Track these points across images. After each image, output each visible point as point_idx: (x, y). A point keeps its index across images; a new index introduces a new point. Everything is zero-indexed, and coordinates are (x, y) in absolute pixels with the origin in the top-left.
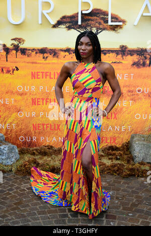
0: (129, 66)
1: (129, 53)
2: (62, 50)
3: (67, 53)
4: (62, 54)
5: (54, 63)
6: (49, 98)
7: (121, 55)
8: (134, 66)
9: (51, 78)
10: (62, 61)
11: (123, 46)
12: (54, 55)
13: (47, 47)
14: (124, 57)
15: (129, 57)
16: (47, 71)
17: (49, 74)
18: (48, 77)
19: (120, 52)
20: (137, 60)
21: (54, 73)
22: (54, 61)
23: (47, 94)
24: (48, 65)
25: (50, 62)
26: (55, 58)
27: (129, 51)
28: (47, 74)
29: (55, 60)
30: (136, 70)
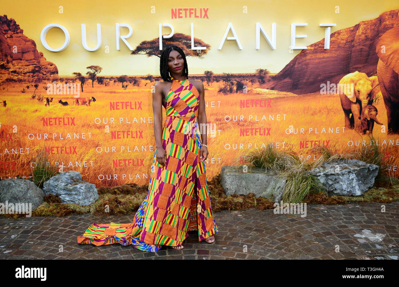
0: (216, 93)
1: (215, 79)
2: (143, 78)
3: (148, 81)
4: (144, 81)
5: (135, 92)
6: (131, 130)
7: (206, 82)
8: (221, 93)
9: (131, 108)
10: (143, 90)
11: (208, 72)
12: (134, 83)
13: (127, 75)
14: (210, 84)
15: (215, 84)
16: (128, 101)
17: (129, 104)
18: (129, 108)
19: (205, 79)
20: (223, 86)
21: (136, 102)
22: (134, 90)
23: (128, 126)
24: (127, 95)
25: (130, 90)
26: (136, 87)
27: (215, 77)
28: (127, 104)
29: (136, 89)
30: (223, 97)
